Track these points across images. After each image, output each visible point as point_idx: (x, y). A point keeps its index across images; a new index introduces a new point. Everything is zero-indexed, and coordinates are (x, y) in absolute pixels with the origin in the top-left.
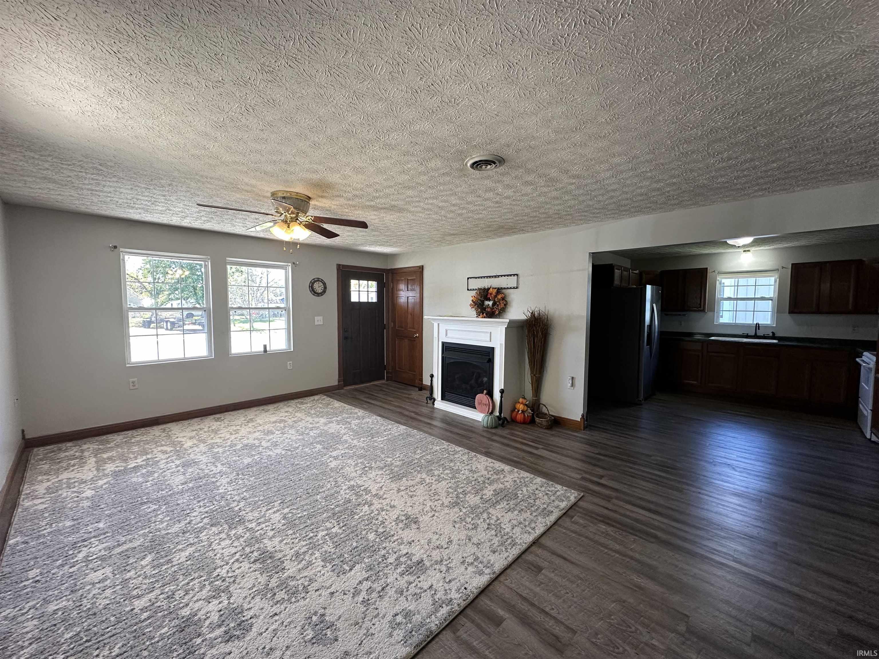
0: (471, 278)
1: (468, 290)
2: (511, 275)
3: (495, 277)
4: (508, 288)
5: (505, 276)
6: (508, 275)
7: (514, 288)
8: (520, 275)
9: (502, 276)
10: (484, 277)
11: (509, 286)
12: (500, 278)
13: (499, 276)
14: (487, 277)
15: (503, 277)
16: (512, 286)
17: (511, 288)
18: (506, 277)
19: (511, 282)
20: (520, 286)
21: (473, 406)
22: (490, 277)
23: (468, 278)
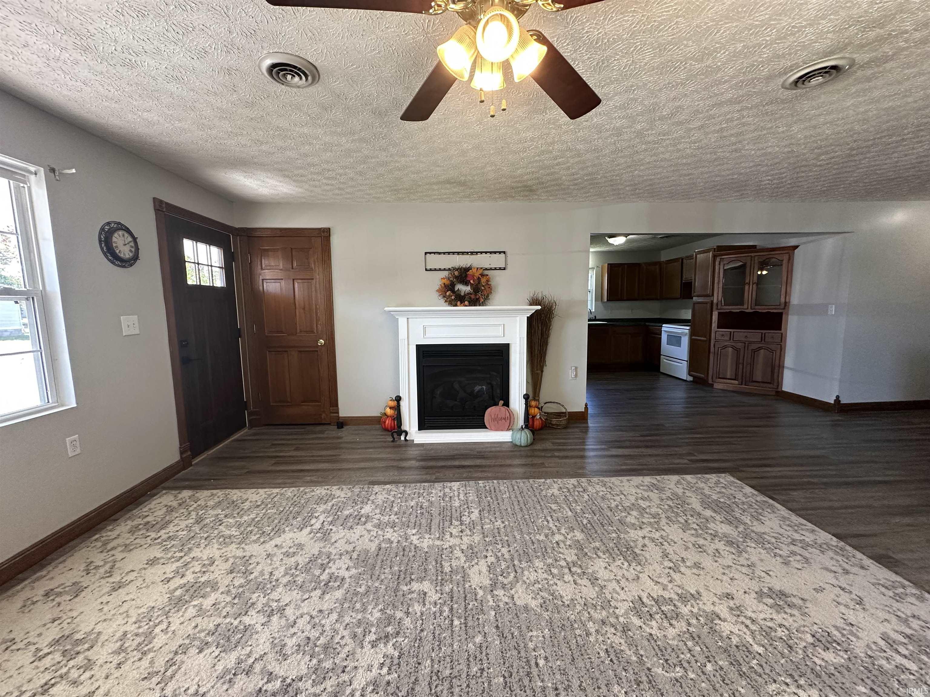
0: (430, 253)
1: (426, 270)
2: (495, 253)
3: (472, 253)
4: (491, 269)
5: (486, 253)
6: (491, 253)
7: (500, 269)
8: (508, 254)
9: (481, 253)
10: (454, 253)
11: (493, 266)
12: (479, 255)
13: (477, 253)
14: (458, 253)
15: (484, 255)
16: (497, 266)
17: (495, 269)
18: (488, 255)
19: (497, 261)
20: (509, 267)
21: (482, 426)
22: (463, 253)
23: (426, 253)
